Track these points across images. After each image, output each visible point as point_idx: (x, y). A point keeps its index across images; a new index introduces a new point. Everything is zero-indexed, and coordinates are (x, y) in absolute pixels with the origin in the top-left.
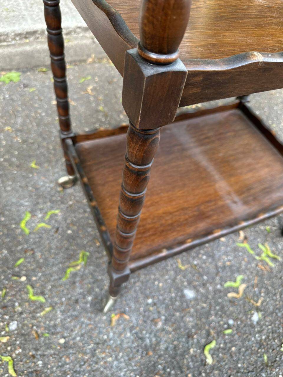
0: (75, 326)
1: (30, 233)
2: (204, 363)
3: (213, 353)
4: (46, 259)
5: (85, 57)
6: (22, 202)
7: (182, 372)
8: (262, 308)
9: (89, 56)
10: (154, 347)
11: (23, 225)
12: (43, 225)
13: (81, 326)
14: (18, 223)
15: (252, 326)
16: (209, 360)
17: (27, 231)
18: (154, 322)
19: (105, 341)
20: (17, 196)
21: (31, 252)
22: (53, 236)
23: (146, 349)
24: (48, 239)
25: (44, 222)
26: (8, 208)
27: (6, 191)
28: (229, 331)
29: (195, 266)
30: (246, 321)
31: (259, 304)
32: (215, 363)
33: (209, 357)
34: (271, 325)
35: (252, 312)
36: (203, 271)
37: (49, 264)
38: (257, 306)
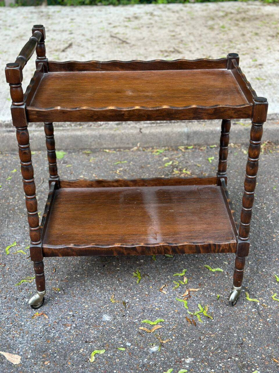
0: (6, 312)
1: (9, 254)
2: (87, 360)
4: (11, 272)
5: (131, 146)
6: (15, 236)
7: (65, 359)
8: (166, 346)
9: (134, 144)
10: (53, 339)
11: (7, 249)
12: (22, 251)
13: (10, 314)
14: (4, 248)
15: (147, 354)
17: (8, 252)
18: (65, 325)
19: (21, 326)
20: (14, 232)
21: (3, 265)
22: (24, 259)
23: (48, 339)
24: (20, 260)
25: (23, 250)
26: (4, 237)
27: (7, 227)
28: (123, 349)
29: (124, 303)
30: (143, 348)
31: (164, 342)
32: (95, 363)
33: (94, 358)
34: (165, 359)
35: (154, 345)
36: (129, 308)
37: (11, 275)
38: (163, 343)
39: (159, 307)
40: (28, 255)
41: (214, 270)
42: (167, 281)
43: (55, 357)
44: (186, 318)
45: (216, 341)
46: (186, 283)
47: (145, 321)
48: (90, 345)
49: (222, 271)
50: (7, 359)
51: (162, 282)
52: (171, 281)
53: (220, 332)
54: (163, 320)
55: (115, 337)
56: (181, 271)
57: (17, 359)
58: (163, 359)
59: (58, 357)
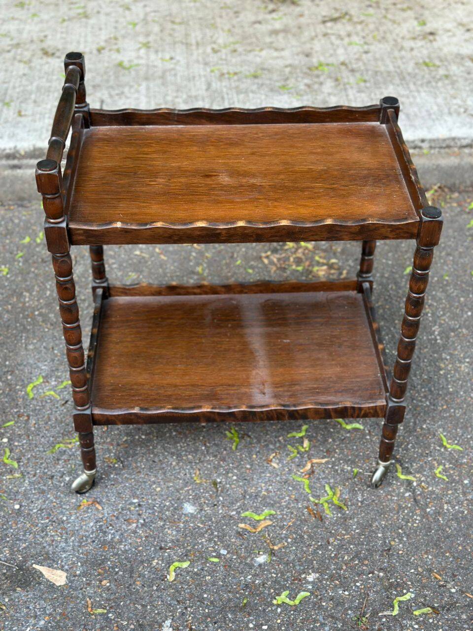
0: (38, 499)
1: (33, 399)
2: (163, 578)
3: (179, 572)
4: (39, 429)
6: (40, 364)
7: (131, 577)
10: (111, 544)
11: (29, 388)
12: (52, 393)
13: (44, 502)
14: (24, 386)
15: (251, 566)
16: (171, 577)
17: (31, 395)
18: (128, 521)
19: (63, 522)
20: (37, 357)
21: (26, 418)
22: (57, 408)
23: (104, 543)
24: (51, 409)
25: (55, 391)
26: (21, 367)
27: (26, 349)
28: (216, 560)
29: (215, 484)
30: (246, 558)
31: (276, 548)
32: (175, 582)
33: (173, 574)
34: (277, 574)
35: (261, 553)
36: (222, 491)
37: (39, 435)
38: (273, 549)
39: (267, 490)
40: (63, 399)
41: (349, 427)
42: (278, 445)
43: (117, 573)
44: (307, 508)
45: (352, 546)
46: (307, 449)
47: (247, 513)
48: (166, 554)
49: (361, 427)
50: (46, 576)
51: (271, 446)
52: (285, 446)
53: (357, 531)
54: (273, 512)
55: (203, 540)
56: (299, 429)
57: (61, 576)
58: (275, 576)
59: (121, 573)
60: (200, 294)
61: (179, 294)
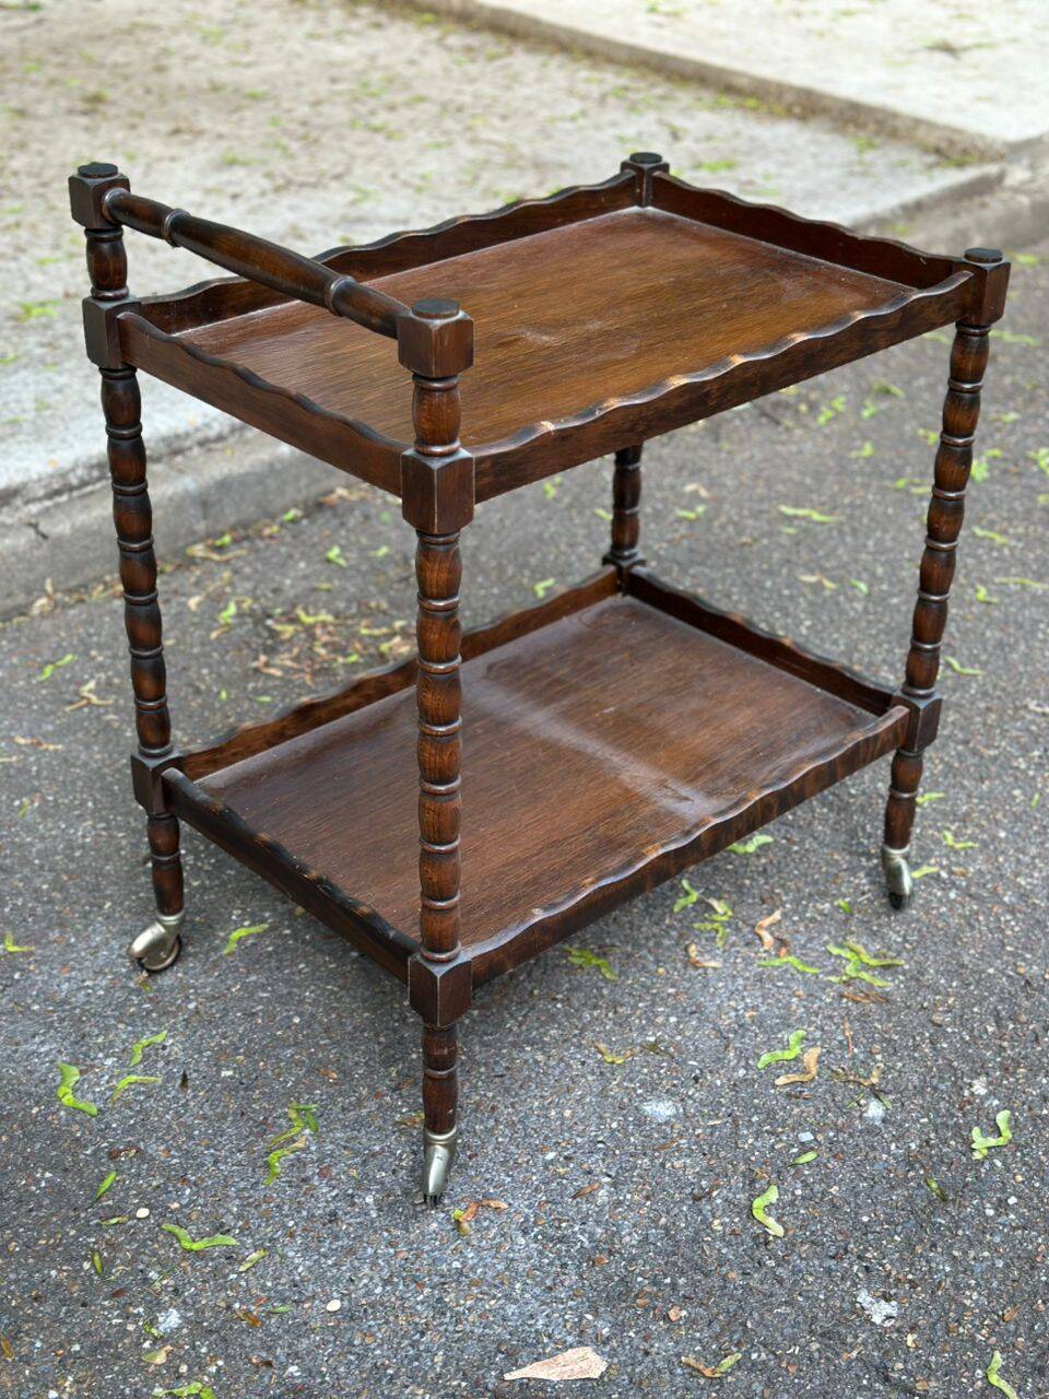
0: (356, 1269)
1: (100, 1112)
2: (763, 1240)
3: (779, 1211)
4: (189, 1155)
6: (29, 1047)
7: (707, 1274)
8: (890, 1087)
11: (67, 1099)
12: (129, 1078)
13: (375, 1265)
15: (871, 1130)
16: (776, 1229)
17: (89, 1108)
18: (583, 1195)
19: (460, 1273)
21: (132, 1152)
22: (177, 1098)
23: (587, 1257)
24: (166, 1108)
25: (132, 1072)
28: (810, 1156)
29: (654, 1047)
30: (850, 1124)
31: (875, 1080)
32: (791, 1233)
33: (771, 1221)
34: (928, 1116)
35: (863, 1102)
36: (681, 1053)
38: (873, 1085)
39: (749, 1008)
40: (169, 1077)
41: (751, 848)
42: (674, 933)
43: (674, 1286)
44: (841, 996)
45: (976, 1010)
46: (730, 913)
47: (766, 1058)
48: (719, 1201)
49: (769, 839)
50: (555, 1378)
51: (666, 942)
52: (690, 929)
53: (954, 984)
54: (801, 1033)
55: (750, 1141)
56: (678, 891)
57: (583, 1359)
58: (926, 1120)
59: (682, 1281)
60: (358, 706)
61: (319, 723)
